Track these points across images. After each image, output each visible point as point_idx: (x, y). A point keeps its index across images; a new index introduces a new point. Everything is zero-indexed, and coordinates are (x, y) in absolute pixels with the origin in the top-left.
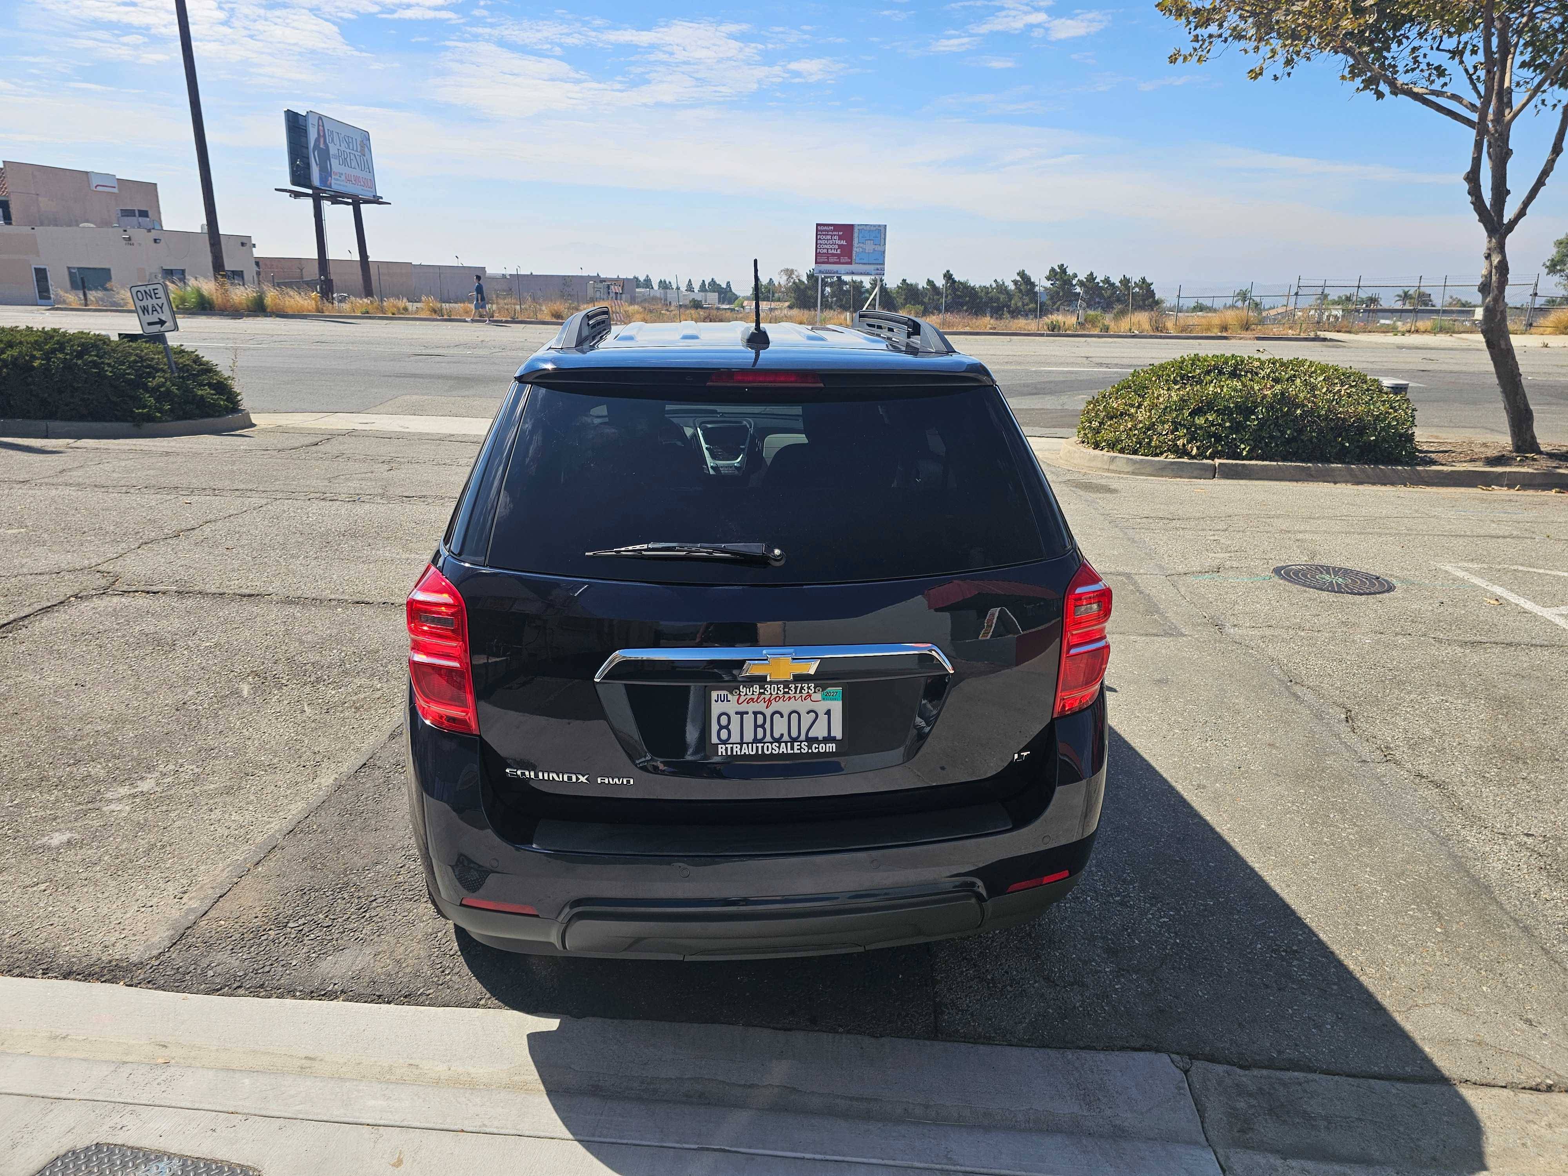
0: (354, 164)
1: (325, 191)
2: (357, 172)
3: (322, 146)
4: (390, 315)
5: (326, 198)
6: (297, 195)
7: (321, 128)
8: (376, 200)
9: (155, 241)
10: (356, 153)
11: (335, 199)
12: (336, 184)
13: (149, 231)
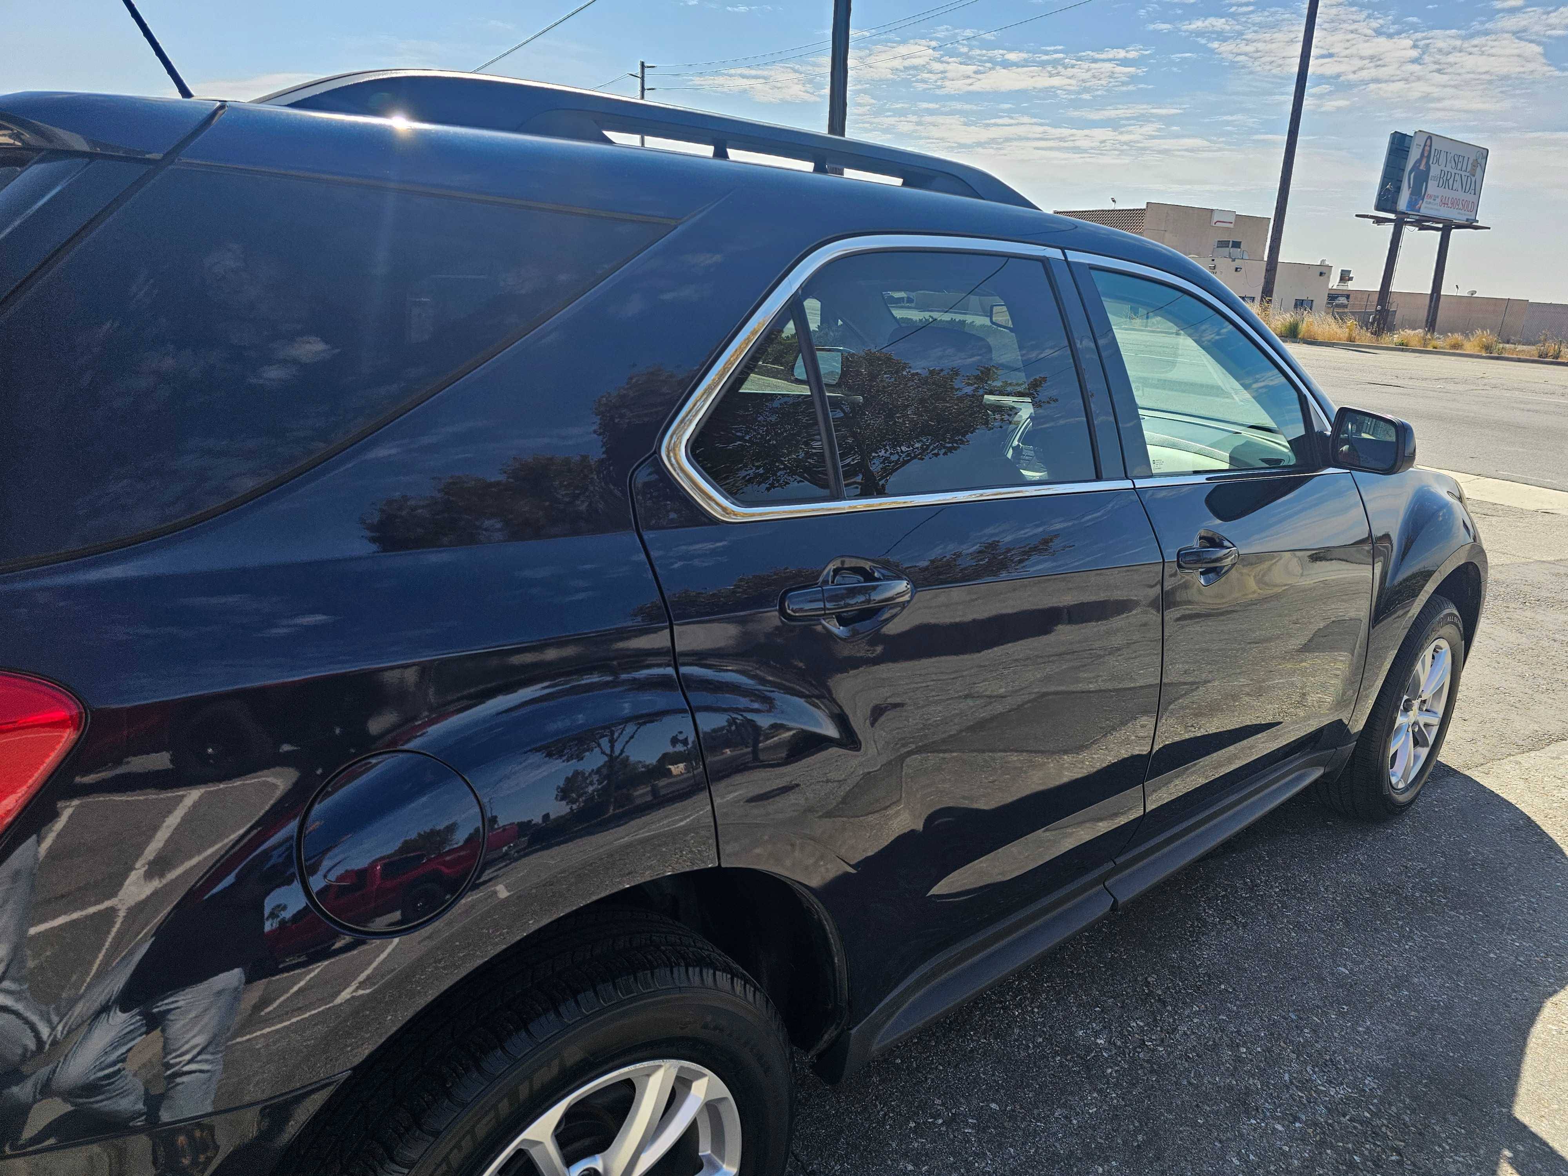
0: (1457, 185)
1: (1408, 215)
2: (1461, 195)
3: (1422, 167)
4: (1431, 349)
5: (1411, 224)
6: (1379, 221)
7: (1427, 148)
8: (1470, 225)
9: (1236, 270)
10: (1463, 174)
11: (1421, 223)
12: (1426, 208)
13: (1234, 260)
